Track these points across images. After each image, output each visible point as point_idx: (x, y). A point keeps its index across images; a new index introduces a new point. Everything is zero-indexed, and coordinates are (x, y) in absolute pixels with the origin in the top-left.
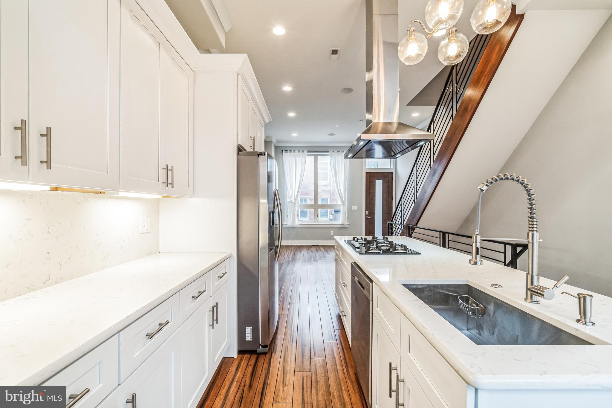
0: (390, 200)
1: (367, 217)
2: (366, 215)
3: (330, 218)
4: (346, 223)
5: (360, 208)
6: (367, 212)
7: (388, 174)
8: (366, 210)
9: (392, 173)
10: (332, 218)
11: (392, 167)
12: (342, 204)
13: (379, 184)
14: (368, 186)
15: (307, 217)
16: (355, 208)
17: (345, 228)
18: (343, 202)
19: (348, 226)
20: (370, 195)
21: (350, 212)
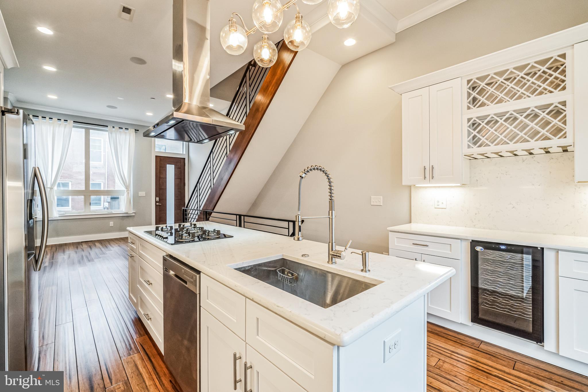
0: (182, 187)
1: (157, 204)
2: (156, 202)
3: (104, 207)
4: (131, 211)
5: (148, 194)
6: (158, 199)
7: (179, 159)
8: (156, 196)
9: (185, 158)
10: (108, 207)
11: (184, 153)
12: (125, 189)
13: (171, 170)
14: (158, 172)
15: (68, 206)
16: (142, 194)
17: (130, 217)
18: (127, 187)
19: (134, 214)
20: (161, 180)
21: (136, 200)
